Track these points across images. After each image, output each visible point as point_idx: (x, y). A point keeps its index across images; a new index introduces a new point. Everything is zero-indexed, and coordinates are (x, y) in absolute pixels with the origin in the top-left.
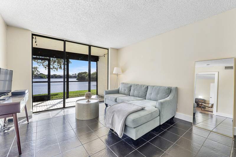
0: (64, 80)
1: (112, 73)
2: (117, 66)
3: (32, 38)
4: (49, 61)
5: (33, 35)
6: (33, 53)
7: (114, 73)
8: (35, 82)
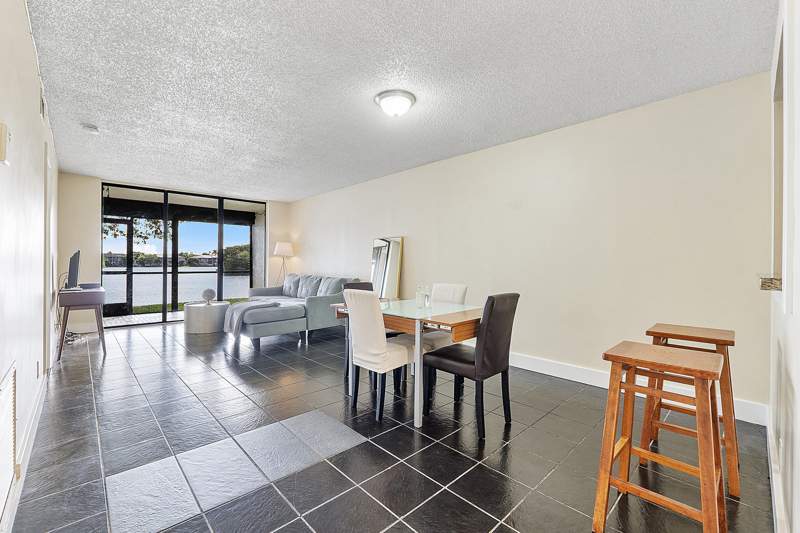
0: (165, 269)
1: (272, 255)
2: (287, 239)
3: (103, 189)
4: (130, 224)
5: (103, 184)
6: (106, 211)
7: (275, 253)
8: (108, 273)
